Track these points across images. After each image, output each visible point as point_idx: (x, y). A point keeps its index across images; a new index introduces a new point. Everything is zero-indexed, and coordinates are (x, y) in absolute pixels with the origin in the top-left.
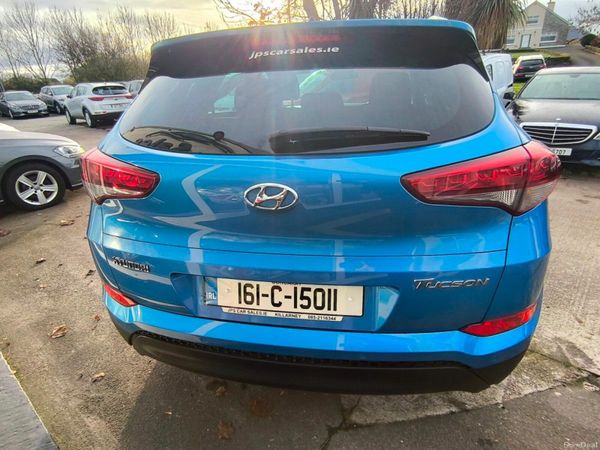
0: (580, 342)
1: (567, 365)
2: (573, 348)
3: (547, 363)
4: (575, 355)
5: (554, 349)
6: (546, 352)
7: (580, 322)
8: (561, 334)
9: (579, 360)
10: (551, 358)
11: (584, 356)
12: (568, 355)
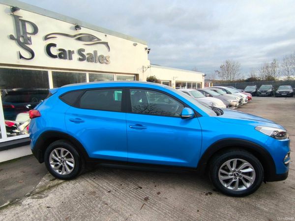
0: (41, 201)
1: (38, 193)
2: (41, 198)
3: (43, 189)
4: (38, 197)
5: (44, 193)
6: (46, 191)
7: (48, 207)
8: (48, 198)
9: (36, 196)
10: (43, 191)
11: (36, 198)
12: (39, 195)
